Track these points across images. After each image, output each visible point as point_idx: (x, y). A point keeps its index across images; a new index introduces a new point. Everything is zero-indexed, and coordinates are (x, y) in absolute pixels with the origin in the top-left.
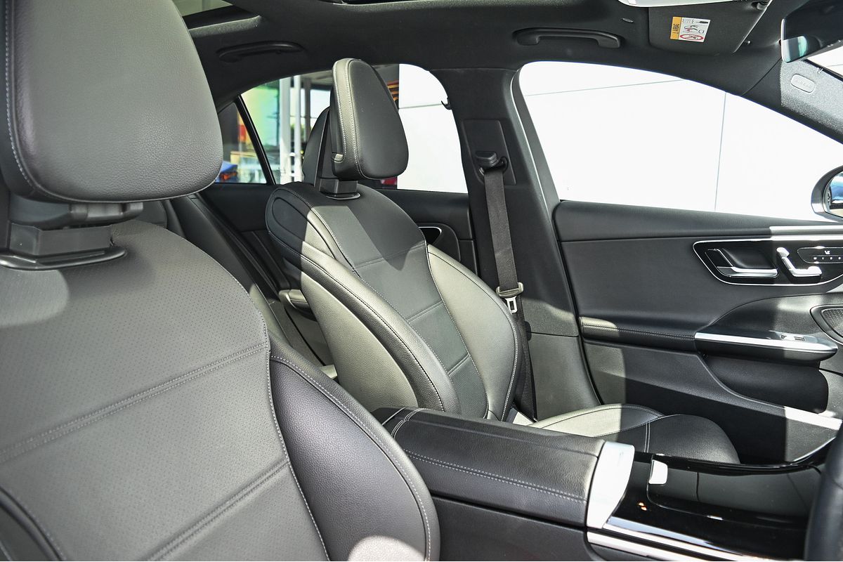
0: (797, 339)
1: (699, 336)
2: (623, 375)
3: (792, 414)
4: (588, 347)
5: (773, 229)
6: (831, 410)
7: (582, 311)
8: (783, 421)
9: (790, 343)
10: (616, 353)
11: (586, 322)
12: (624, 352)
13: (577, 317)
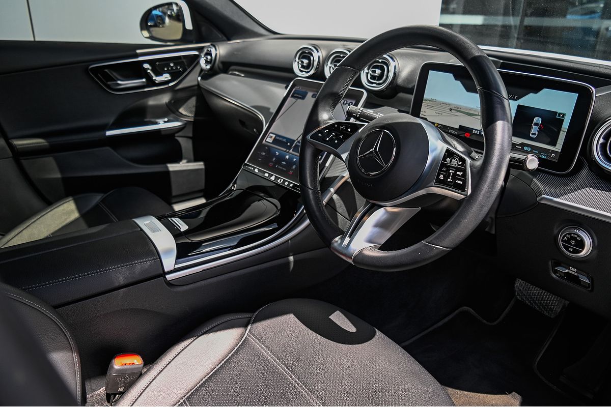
0: (165, 122)
1: (109, 133)
2: (59, 176)
3: (172, 167)
4: (25, 162)
5: (138, 51)
6: (185, 159)
7: (10, 135)
8: (168, 173)
9: (162, 124)
10: (50, 161)
11: (18, 143)
12: (56, 159)
13: (7, 140)
